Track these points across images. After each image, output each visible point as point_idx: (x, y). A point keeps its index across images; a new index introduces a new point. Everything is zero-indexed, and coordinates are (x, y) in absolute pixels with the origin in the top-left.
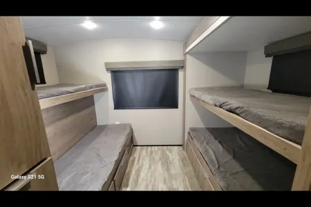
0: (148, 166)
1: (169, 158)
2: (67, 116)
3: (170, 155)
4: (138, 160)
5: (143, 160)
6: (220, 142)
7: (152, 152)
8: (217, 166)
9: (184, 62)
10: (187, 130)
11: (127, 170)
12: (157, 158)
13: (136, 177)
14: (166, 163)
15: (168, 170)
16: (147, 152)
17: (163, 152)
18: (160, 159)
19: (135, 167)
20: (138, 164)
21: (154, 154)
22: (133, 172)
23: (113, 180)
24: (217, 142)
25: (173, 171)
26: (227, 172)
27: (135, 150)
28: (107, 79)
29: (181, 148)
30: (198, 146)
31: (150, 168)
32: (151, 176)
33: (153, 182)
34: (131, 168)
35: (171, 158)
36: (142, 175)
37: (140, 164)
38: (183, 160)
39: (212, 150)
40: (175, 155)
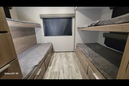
0: (59, 59)
1: (68, 56)
2: (23, 36)
3: (69, 55)
4: (55, 57)
5: (57, 57)
6: (90, 47)
7: (61, 54)
8: (89, 55)
9: (75, 14)
10: (76, 44)
11: (51, 60)
12: (63, 56)
13: (54, 63)
14: (67, 58)
15: (68, 60)
16: (59, 54)
17: (66, 54)
18: (65, 56)
19: (54, 59)
20: (55, 58)
21: (62, 55)
22: (53, 61)
23: (44, 61)
24: (88, 48)
25: (70, 60)
26: (93, 56)
27: (54, 54)
28: (41, 22)
29: (73, 52)
30: (81, 49)
31: (60, 59)
32: (61, 62)
33: (61, 64)
34: (52, 60)
35: (69, 56)
36: (57, 62)
37: (56, 58)
38: (74, 57)
39: (87, 50)
40: (71, 55)
